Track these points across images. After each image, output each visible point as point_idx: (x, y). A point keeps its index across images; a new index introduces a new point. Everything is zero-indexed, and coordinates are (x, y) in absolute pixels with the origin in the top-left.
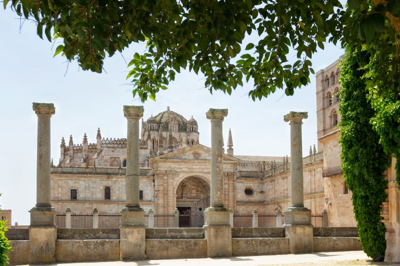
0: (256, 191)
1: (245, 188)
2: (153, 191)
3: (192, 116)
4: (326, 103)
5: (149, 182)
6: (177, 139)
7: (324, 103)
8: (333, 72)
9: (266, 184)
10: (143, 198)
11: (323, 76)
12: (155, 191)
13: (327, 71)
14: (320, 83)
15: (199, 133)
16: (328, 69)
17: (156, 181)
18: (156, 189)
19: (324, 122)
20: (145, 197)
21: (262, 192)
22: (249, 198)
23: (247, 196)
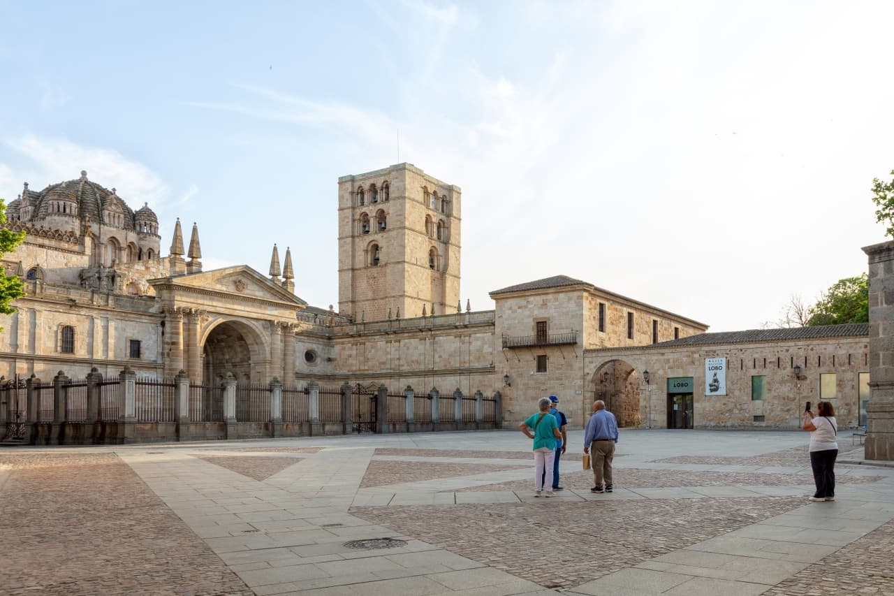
0: (320, 356)
1: (305, 351)
2: (160, 343)
3: (146, 204)
4: (359, 228)
5: (153, 325)
6: (121, 241)
7: (353, 227)
8: (373, 186)
9: (337, 348)
10: (141, 356)
11: (353, 186)
12: (163, 343)
13: (361, 180)
14: (347, 196)
15: (160, 237)
16: (365, 177)
17: (167, 325)
18: (167, 340)
19: (353, 256)
20: (145, 353)
21: (329, 360)
22: (311, 368)
23: (308, 364)
